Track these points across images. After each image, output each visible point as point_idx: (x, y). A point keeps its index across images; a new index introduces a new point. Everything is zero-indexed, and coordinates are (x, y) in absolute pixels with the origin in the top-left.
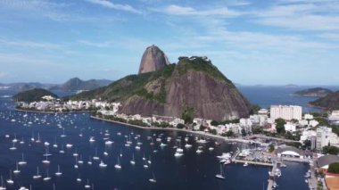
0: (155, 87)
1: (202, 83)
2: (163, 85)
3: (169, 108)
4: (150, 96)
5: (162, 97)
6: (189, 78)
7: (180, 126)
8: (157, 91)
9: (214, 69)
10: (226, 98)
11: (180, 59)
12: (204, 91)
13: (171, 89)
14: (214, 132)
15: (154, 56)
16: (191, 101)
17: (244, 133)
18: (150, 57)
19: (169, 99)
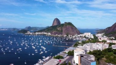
0: (60, 29)
1: (70, 28)
2: (62, 28)
3: (63, 33)
4: (59, 31)
5: (62, 31)
6: (68, 27)
7: (66, 36)
8: (60, 30)
9: (73, 25)
10: (75, 31)
11: (65, 22)
12: (71, 30)
13: (64, 29)
14: (73, 37)
15: (57, 21)
16: (68, 32)
17: (78, 37)
18: (56, 21)
19: (63, 31)
